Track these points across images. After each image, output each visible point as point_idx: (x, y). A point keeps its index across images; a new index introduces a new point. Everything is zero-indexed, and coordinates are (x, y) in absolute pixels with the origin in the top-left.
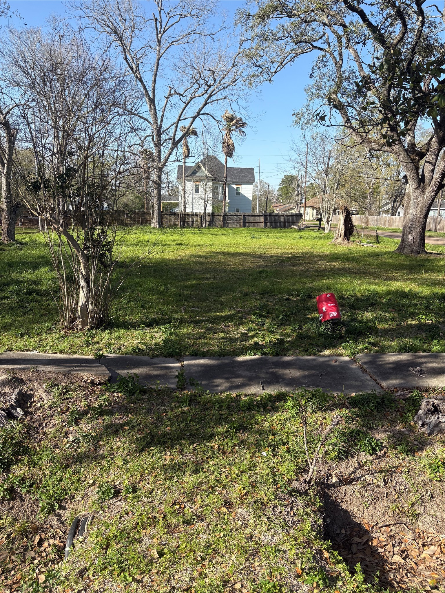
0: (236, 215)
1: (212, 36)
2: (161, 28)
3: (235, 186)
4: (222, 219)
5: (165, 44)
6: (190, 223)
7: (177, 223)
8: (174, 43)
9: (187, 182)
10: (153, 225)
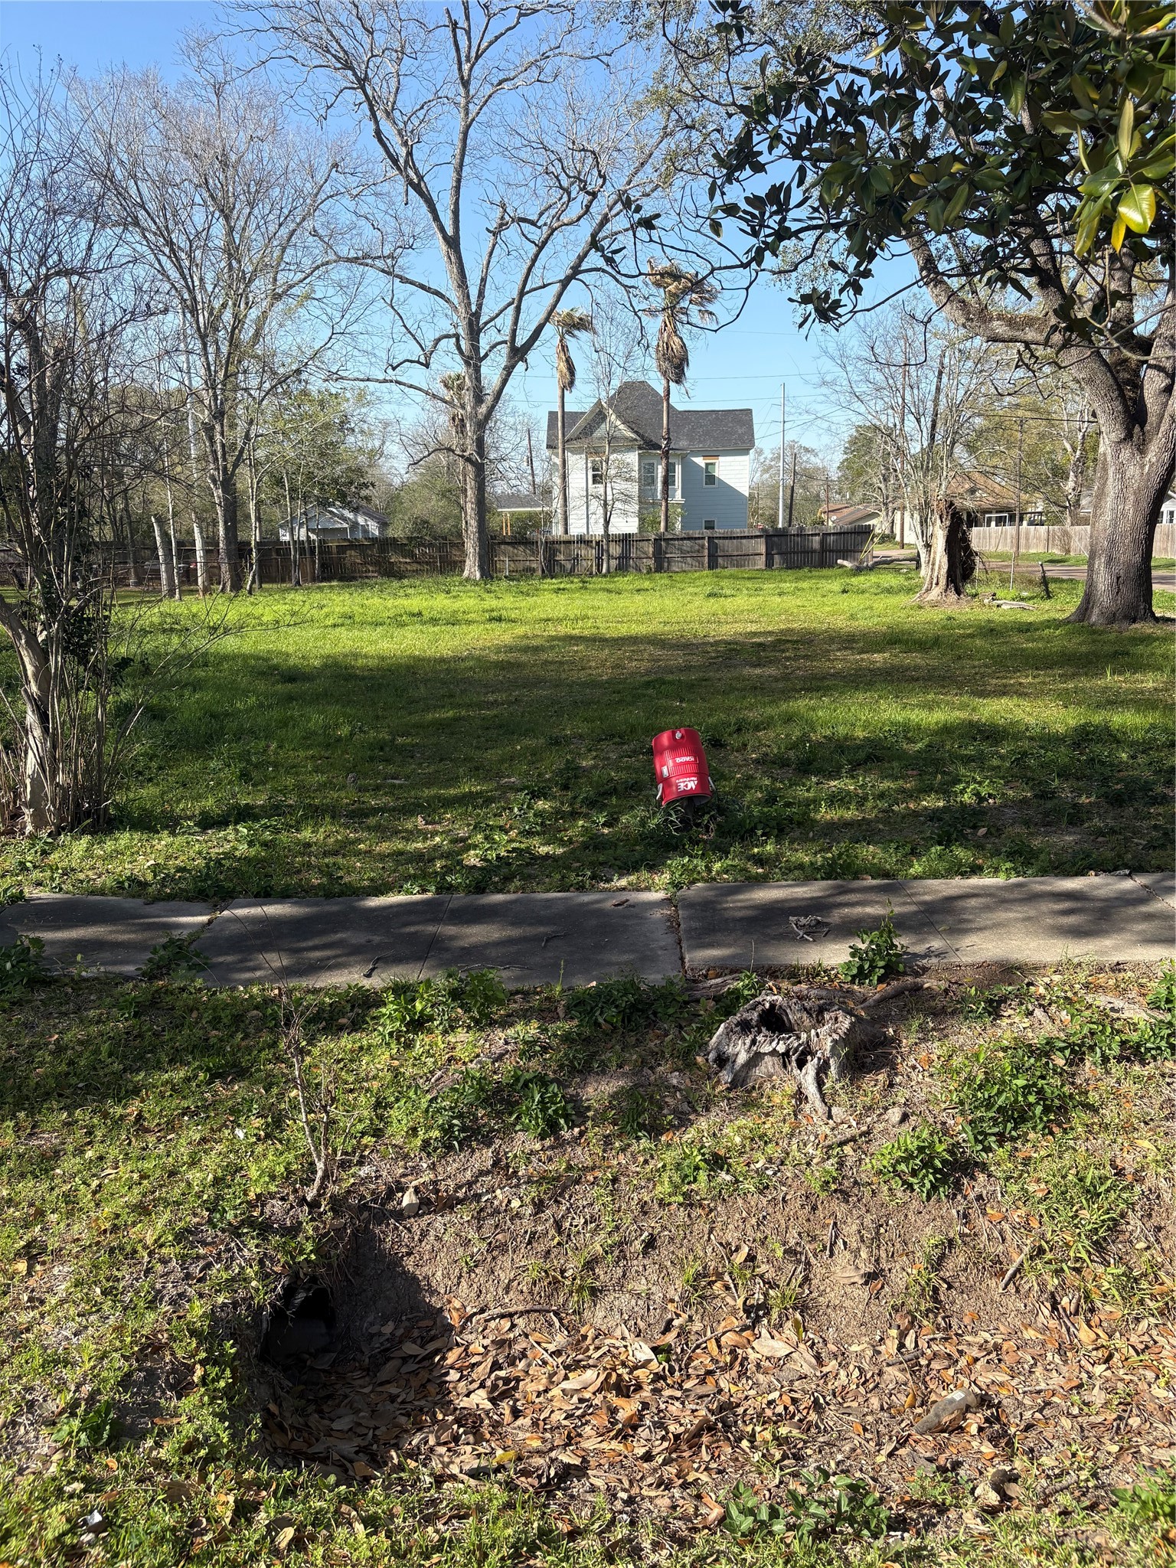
0: (689, 539)
1: (605, 59)
2: (470, 47)
3: (700, 461)
4: (651, 550)
5: (480, 89)
6: (568, 566)
7: (534, 565)
8: (505, 85)
9: (568, 454)
10: (466, 574)
